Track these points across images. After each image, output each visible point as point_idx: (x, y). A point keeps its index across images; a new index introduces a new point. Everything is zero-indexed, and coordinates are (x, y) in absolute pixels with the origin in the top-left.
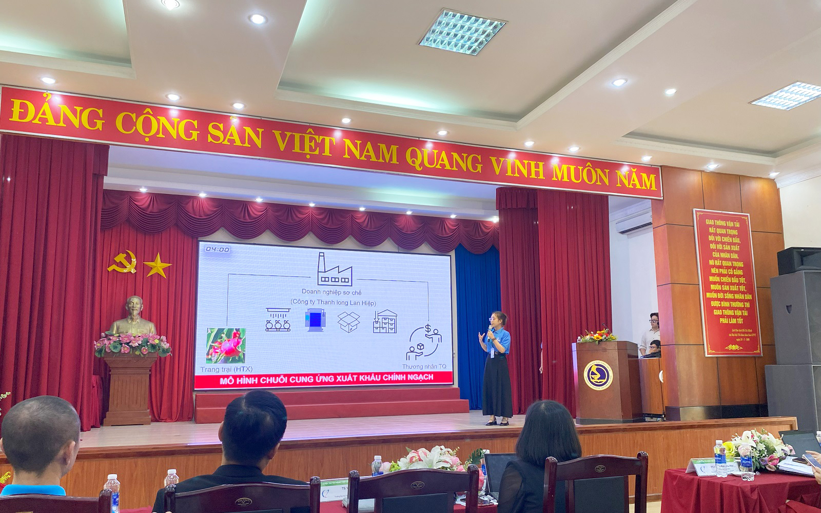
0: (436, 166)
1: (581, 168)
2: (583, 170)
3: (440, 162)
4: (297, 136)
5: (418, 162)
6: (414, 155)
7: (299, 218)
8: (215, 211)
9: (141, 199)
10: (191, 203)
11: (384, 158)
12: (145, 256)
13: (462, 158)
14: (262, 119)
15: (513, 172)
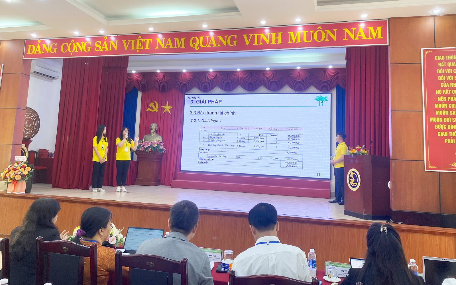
0: (208, 45)
1: (312, 32)
2: (313, 33)
3: (210, 43)
4: (133, 41)
5: (196, 45)
6: (194, 41)
7: (233, 78)
8: (192, 78)
9: (160, 76)
10: (181, 75)
11: (177, 46)
12: (162, 104)
13: (224, 38)
14: (118, 35)
15: (259, 42)
